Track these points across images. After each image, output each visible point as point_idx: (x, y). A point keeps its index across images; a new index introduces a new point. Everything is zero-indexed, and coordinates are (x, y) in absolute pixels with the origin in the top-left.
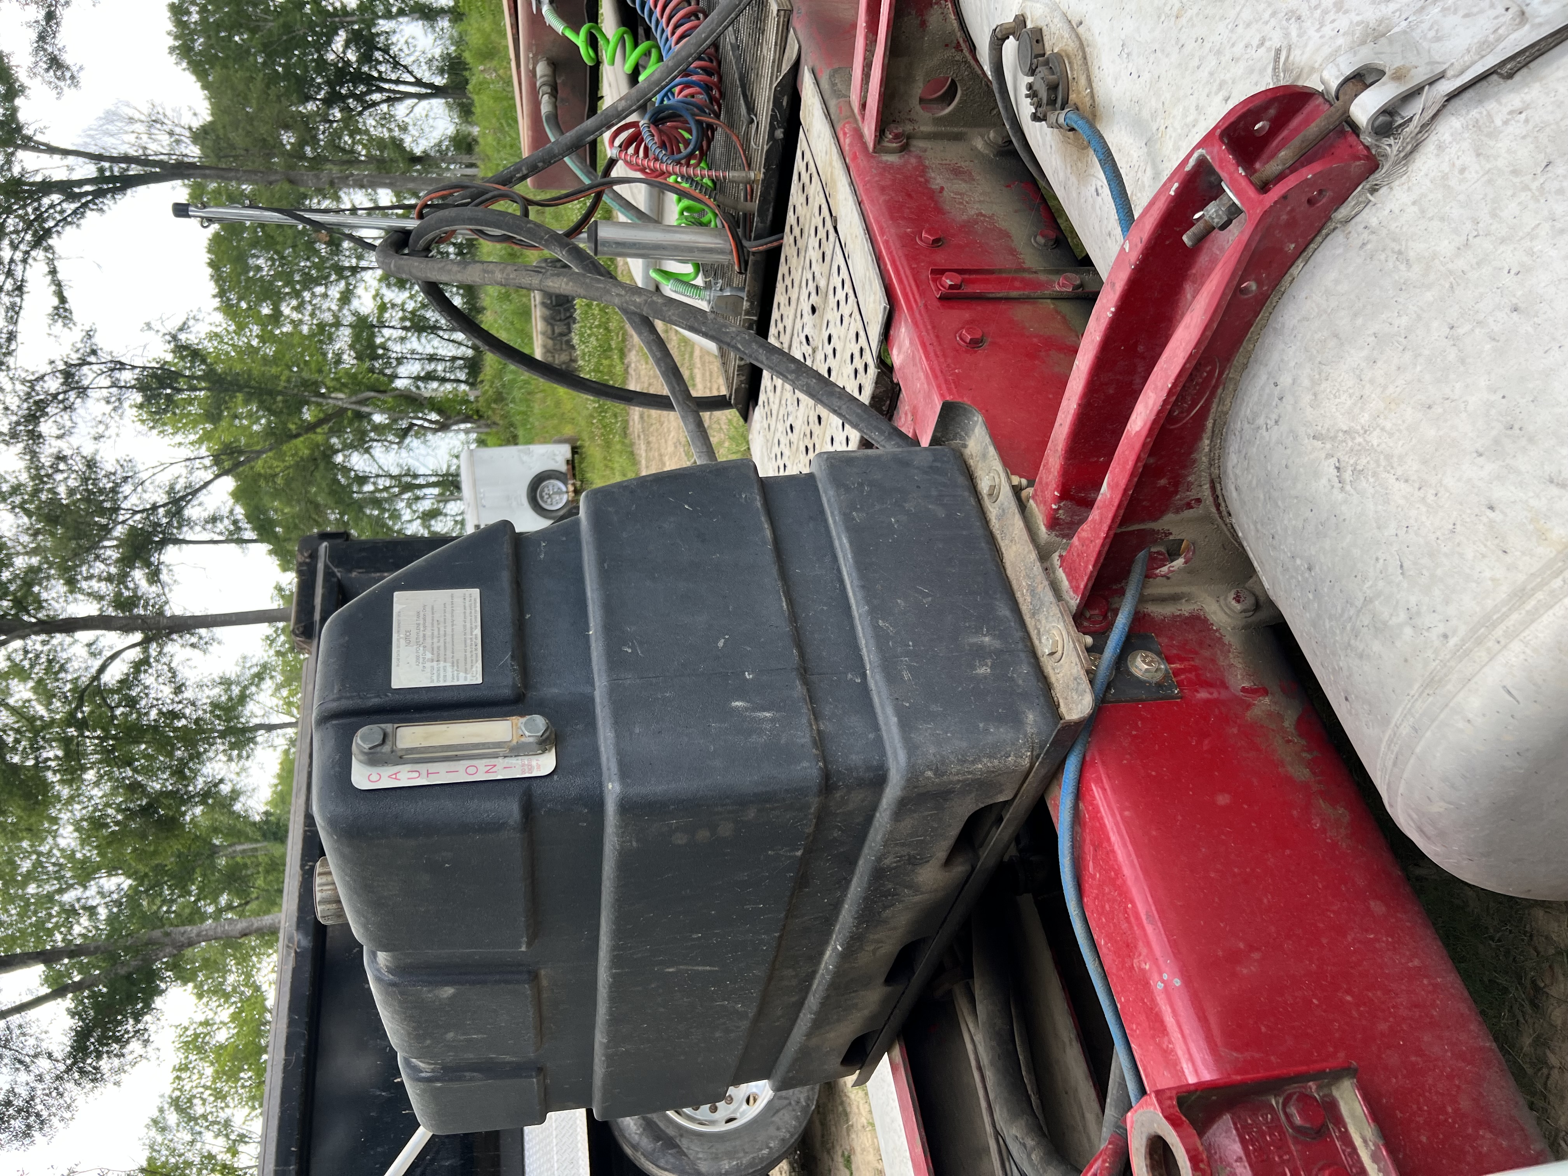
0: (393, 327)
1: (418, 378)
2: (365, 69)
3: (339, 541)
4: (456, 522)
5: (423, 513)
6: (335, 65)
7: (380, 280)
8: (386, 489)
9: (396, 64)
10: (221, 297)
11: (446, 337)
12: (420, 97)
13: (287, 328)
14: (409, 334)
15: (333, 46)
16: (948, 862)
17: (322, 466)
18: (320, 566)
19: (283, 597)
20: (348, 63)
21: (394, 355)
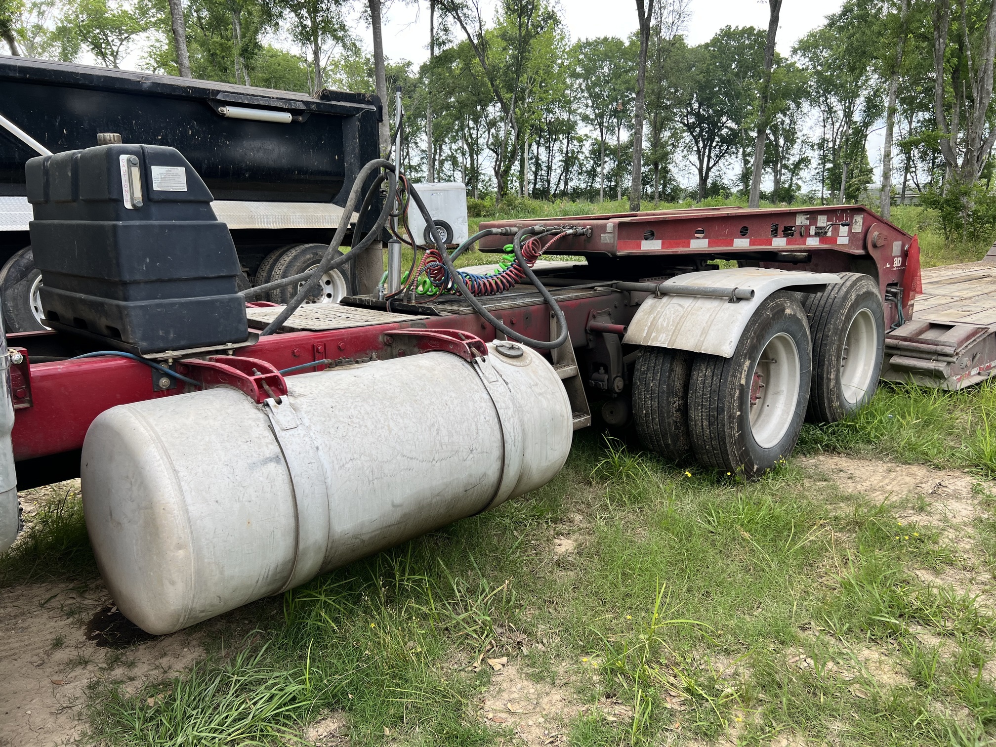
0: (568, 146)
1: (537, 159)
2: (717, 139)
3: (377, 116)
4: (450, 177)
5: (455, 157)
6: (719, 121)
7: (596, 139)
8: (471, 135)
9: (719, 157)
10: (587, 43)
11: (562, 177)
12: (700, 170)
13: (568, 81)
14: (564, 155)
15: (730, 121)
16: (108, 327)
17: (474, 98)
18: (363, 106)
19: (404, 66)
20: (720, 129)
21: (551, 145)
